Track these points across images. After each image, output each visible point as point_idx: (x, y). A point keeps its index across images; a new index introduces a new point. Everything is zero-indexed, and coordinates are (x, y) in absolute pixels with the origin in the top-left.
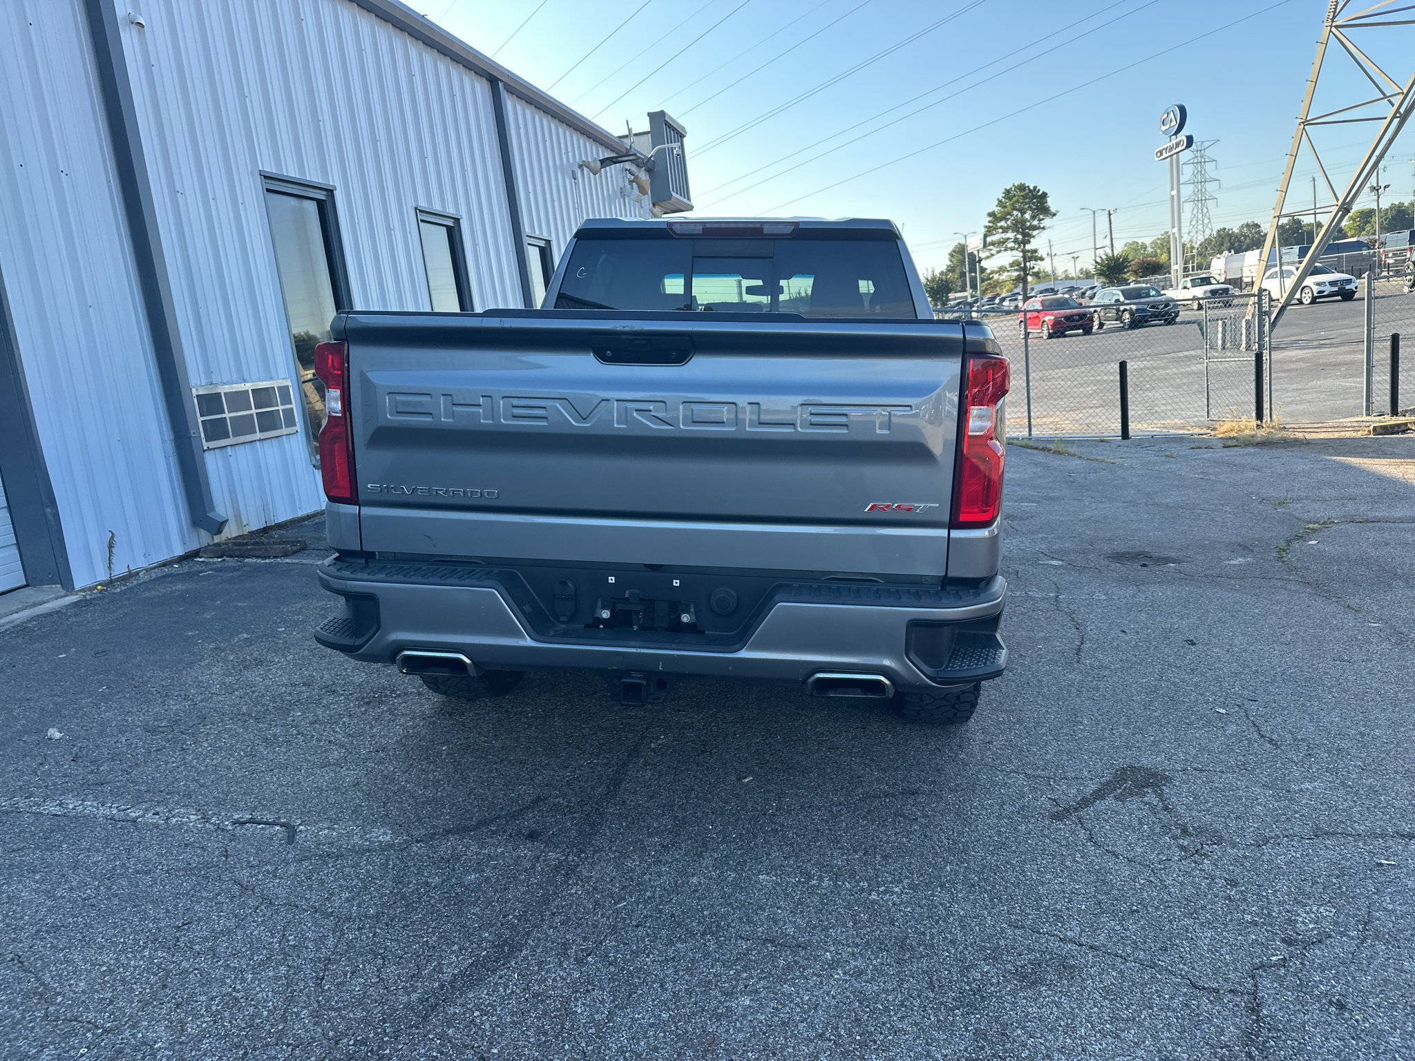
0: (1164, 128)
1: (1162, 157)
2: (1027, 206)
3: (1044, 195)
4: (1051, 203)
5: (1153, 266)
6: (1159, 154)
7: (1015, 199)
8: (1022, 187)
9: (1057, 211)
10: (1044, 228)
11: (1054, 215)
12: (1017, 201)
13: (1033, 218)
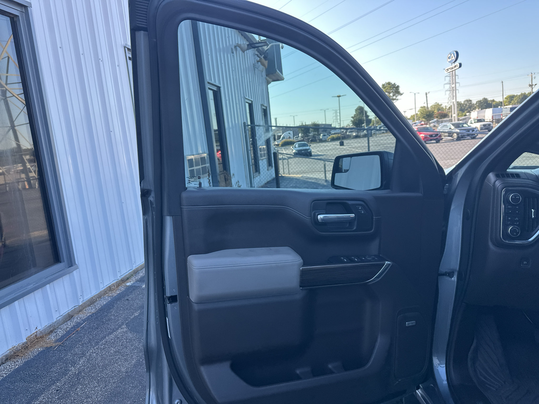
0: (449, 60)
1: (448, 72)
2: (391, 91)
3: (398, 87)
4: (401, 90)
5: (444, 115)
6: (447, 70)
7: (387, 88)
8: (389, 83)
9: (403, 93)
10: (397, 100)
11: (402, 94)
12: (387, 89)
13: (394, 95)
